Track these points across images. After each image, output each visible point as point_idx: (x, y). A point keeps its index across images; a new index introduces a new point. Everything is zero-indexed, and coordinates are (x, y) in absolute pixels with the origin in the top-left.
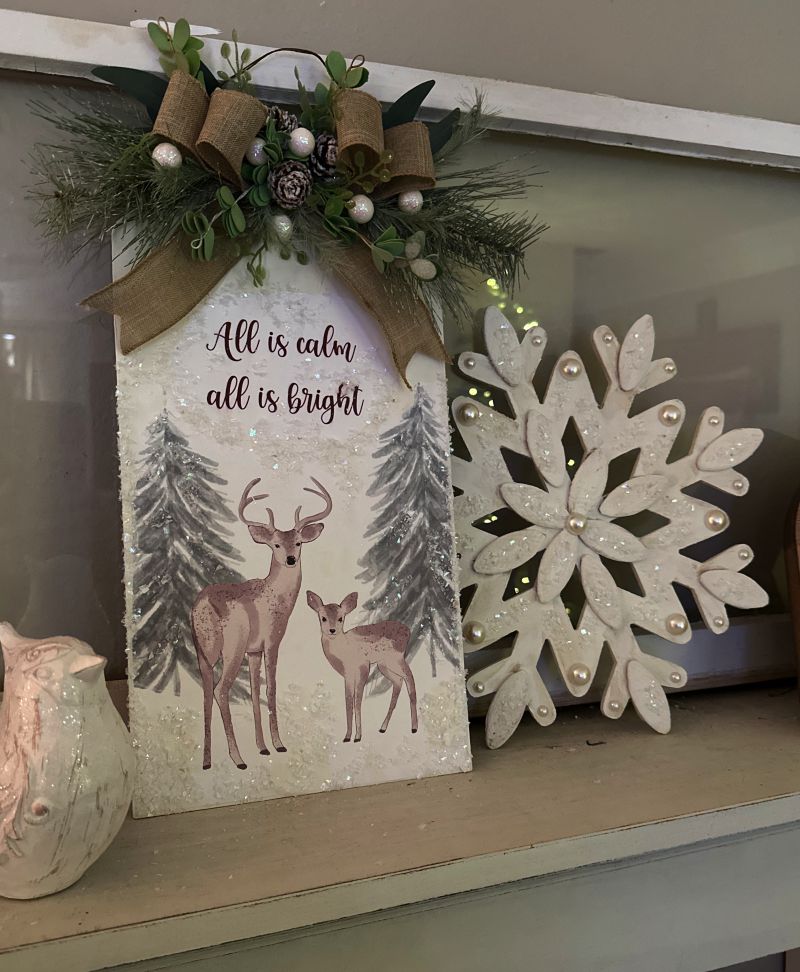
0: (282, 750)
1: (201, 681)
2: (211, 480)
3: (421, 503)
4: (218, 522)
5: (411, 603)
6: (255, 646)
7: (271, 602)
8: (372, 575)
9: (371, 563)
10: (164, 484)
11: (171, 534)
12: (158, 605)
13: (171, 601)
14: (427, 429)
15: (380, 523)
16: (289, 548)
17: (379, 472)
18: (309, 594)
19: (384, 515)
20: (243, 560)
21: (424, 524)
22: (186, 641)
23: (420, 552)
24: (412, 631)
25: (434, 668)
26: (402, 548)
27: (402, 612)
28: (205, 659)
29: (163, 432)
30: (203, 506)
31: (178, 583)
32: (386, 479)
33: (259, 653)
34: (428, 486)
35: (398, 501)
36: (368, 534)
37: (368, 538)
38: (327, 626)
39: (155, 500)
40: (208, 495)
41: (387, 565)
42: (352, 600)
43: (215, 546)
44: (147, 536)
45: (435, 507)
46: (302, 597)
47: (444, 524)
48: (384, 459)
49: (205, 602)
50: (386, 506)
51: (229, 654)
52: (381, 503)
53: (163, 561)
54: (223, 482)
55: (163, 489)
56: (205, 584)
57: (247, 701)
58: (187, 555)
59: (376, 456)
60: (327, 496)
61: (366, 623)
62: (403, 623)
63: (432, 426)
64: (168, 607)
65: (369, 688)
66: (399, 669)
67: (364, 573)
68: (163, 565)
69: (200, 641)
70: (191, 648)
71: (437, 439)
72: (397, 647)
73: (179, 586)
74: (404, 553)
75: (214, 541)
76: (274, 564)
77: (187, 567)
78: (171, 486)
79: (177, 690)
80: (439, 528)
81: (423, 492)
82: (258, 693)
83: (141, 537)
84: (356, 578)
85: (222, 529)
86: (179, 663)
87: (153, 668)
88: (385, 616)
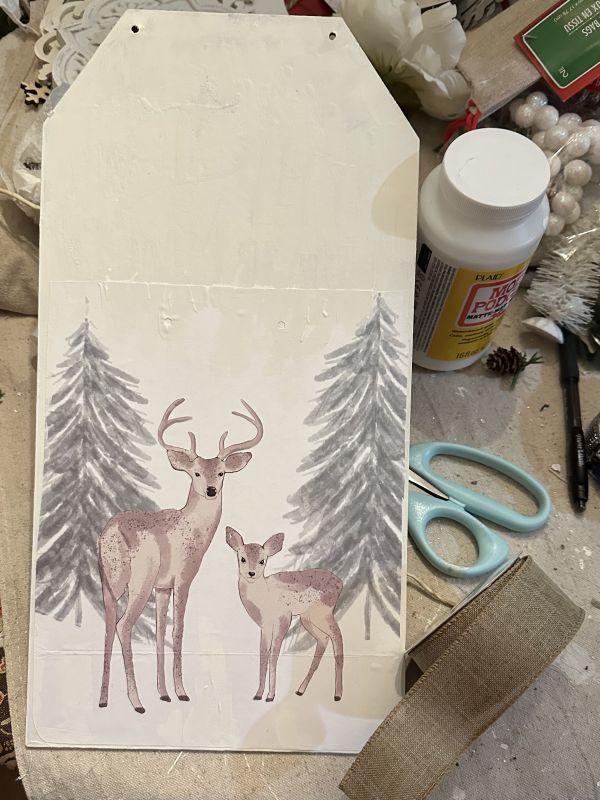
0: (184, 698)
1: (103, 614)
2: (131, 398)
3: (369, 437)
4: (135, 444)
5: (346, 551)
6: (165, 582)
7: (185, 535)
8: (303, 515)
9: (303, 502)
10: (81, 400)
11: (84, 454)
12: (65, 528)
13: (79, 525)
14: (385, 349)
15: (318, 456)
16: (210, 477)
17: (321, 398)
18: (229, 530)
19: (323, 448)
20: (158, 487)
21: (371, 461)
22: (91, 569)
23: (363, 493)
24: (345, 583)
25: (368, 630)
26: (342, 487)
27: (336, 559)
28: (110, 590)
29: (82, 344)
30: (119, 426)
31: (87, 507)
32: (329, 406)
33: (168, 590)
34: (380, 416)
35: (342, 432)
36: (302, 468)
37: (302, 473)
38: (246, 568)
39: (70, 417)
40: (126, 415)
41: (322, 506)
42: (277, 541)
43: (129, 471)
44: (58, 455)
45: (387, 442)
46: (221, 532)
47: (396, 463)
48: (330, 382)
49: (114, 530)
50: (327, 437)
51: (136, 586)
52: (321, 434)
53: (73, 483)
54: (143, 401)
55: (79, 405)
56: (116, 511)
57: (151, 641)
58: (99, 479)
59: (319, 378)
60: (258, 423)
61: (291, 569)
62: (335, 573)
63: (391, 345)
64: (76, 532)
65: (288, 643)
66: (326, 627)
67: (293, 512)
68: (72, 488)
69: (106, 570)
70: (96, 578)
71: (397, 361)
72: (326, 600)
73: (88, 510)
74: (343, 493)
75: (129, 464)
76: (193, 495)
77: (99, 490)
78: (87, 402)
79: (79, 620)
80: (389, 467)
81: (373, 424)
82: (163, 633)
83: (52, 456)
84: (285, 517)
85: (138, 452)
86: (82, 592)
87: (55, 594)
88: (314, 564)
